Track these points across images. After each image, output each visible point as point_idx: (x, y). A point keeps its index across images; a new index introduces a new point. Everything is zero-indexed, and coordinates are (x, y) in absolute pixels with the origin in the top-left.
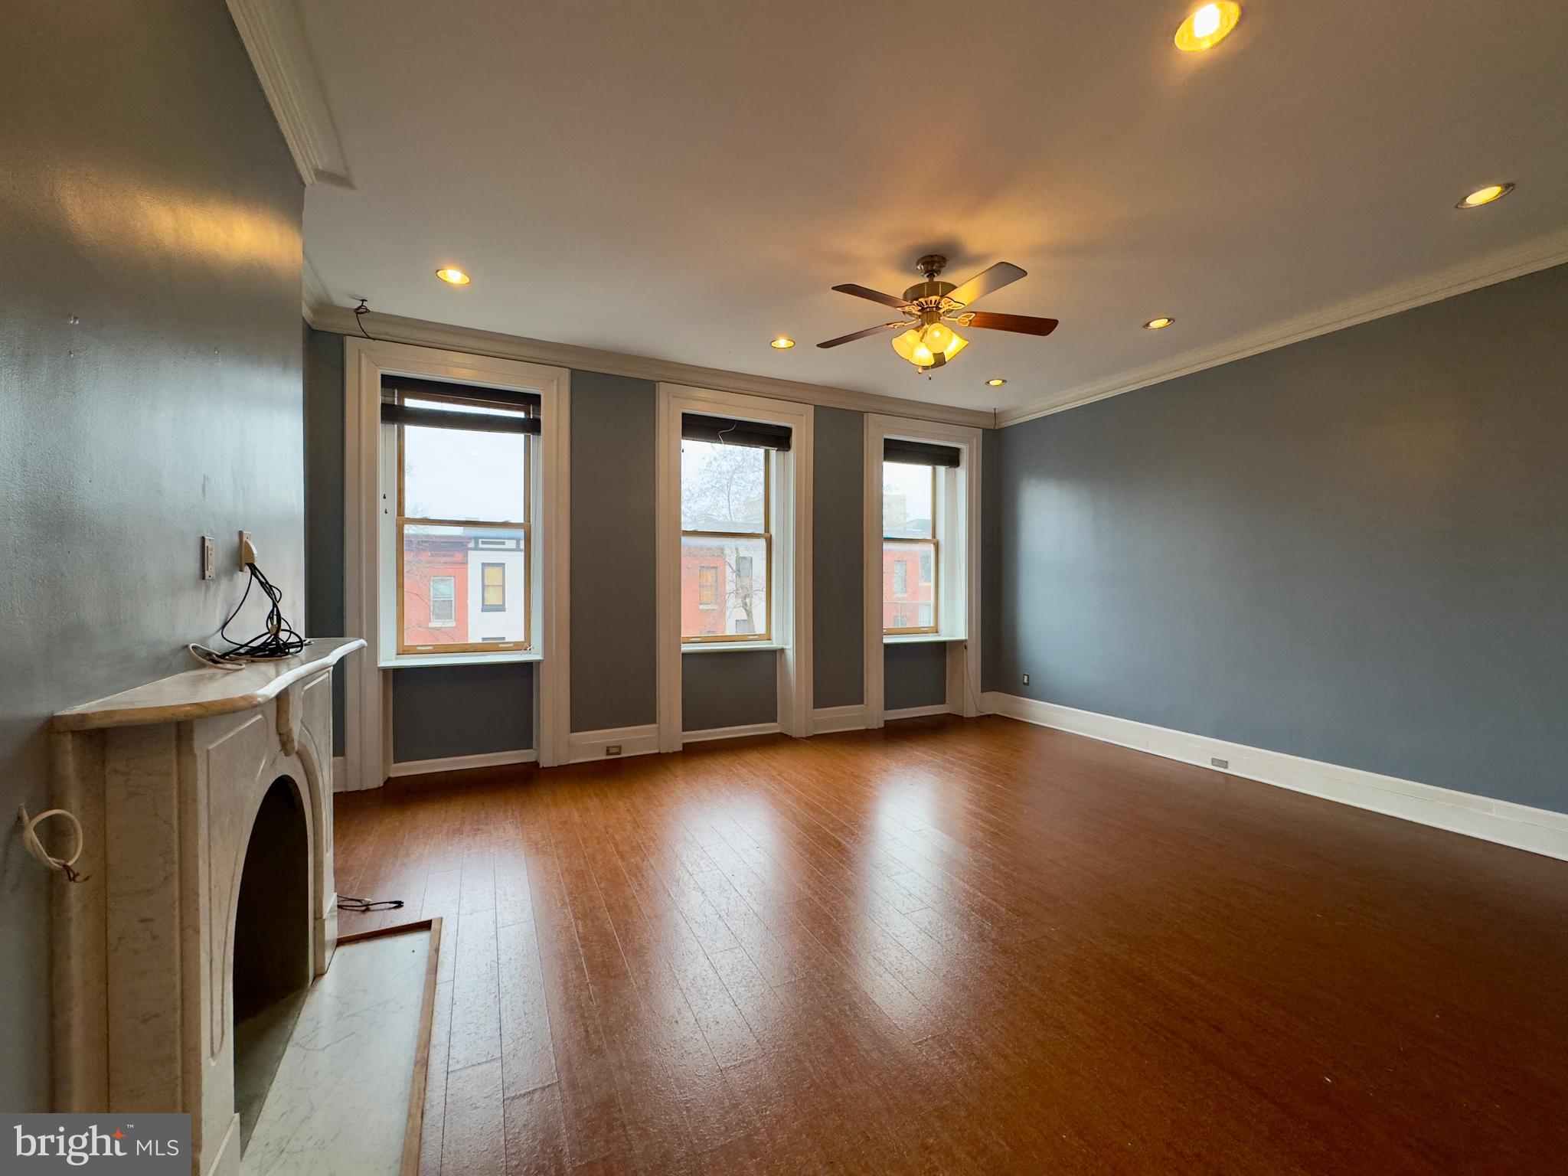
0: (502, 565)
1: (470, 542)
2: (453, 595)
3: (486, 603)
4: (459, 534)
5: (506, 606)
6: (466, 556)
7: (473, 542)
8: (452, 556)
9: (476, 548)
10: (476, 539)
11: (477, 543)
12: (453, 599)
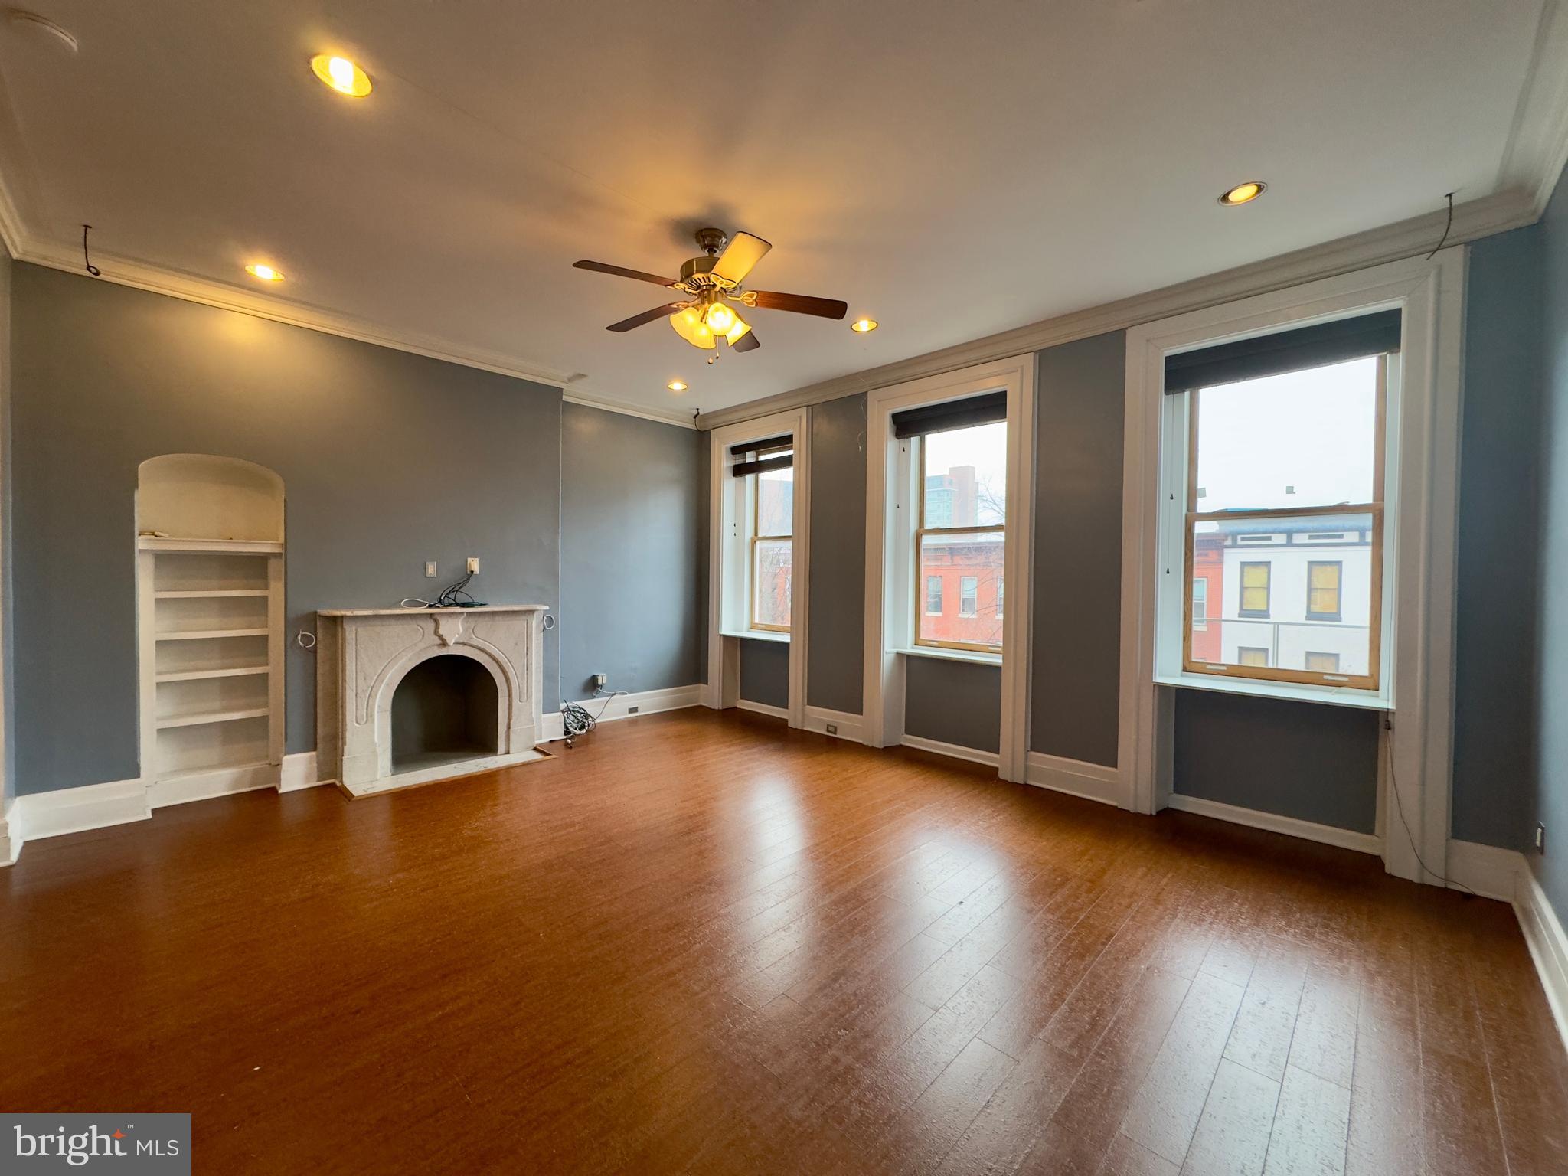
0: (1268, 564)
1: (1227, 540)
2: (1205, 598)
3: (1245, 608)
4: (1214, 531)
5: (1271, 613)
6: (1221, 555)
7: (1230, 539)
8: (1206, 555)
9: (1234, 546)
10: (1234, 536)
11: (1234, 540)
12: (1205, 601)
